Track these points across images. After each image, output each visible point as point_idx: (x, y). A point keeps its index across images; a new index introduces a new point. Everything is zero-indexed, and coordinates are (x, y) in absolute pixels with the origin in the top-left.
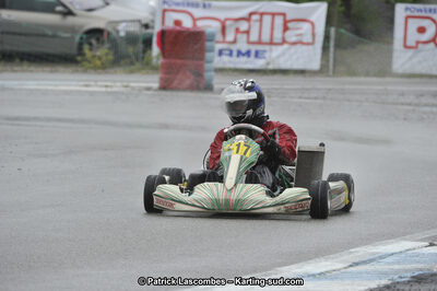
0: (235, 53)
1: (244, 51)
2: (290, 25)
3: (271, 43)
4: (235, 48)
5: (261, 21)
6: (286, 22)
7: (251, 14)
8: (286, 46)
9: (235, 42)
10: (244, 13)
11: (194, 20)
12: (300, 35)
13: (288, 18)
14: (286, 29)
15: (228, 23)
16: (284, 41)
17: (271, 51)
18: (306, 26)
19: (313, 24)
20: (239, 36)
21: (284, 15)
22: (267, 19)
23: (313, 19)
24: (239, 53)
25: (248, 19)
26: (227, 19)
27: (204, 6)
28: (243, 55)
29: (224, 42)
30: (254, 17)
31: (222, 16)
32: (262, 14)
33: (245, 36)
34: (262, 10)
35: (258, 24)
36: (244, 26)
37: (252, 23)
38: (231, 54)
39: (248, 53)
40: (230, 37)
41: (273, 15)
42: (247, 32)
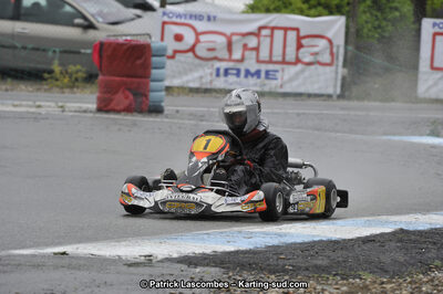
0: (243, 73)
1: (253, 70)
2: (304, 42)
3: (284, 62)
4: (242, 67)
5: (272, 36)
6: (299, 38)
7: (260, 28)
8: (300, 66)
9: (242, 60)
10: (253, 27)
11: (198, 34)
12: (316, 54)
13: (302, 34)
14: (300, 46)
15: (234, 38)
16: (298, 61)
17: (283, 70)
18: (322, 43)
19: (330, 41)
20: (247, 53)
21: (297, 30)
22: (279, 34)
23: (329, 35)
24: (248, 73)
25: (257, 34)
26: (233, 34)
27: (209, 19)
28: (252, 75)
29: (230, 60)
30: (264, 32)
31: (228, 30)
32: (273, 29)
33: (254, 53)
34: (273, 24)
35: (268, 39)
36: (253, 42)
37: (262, 39)
38: (238, 74)
39: (258, 73)
40: (237, 55)
41: (286, 29)
42: (257, 49)
